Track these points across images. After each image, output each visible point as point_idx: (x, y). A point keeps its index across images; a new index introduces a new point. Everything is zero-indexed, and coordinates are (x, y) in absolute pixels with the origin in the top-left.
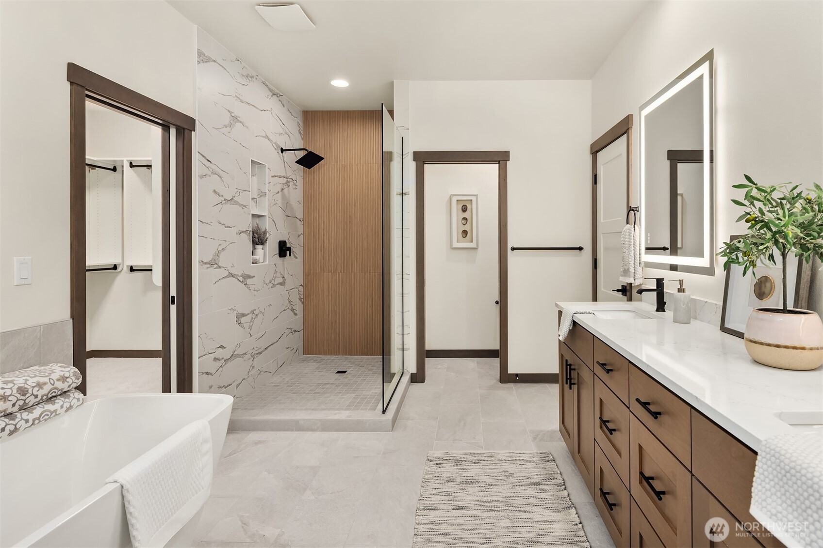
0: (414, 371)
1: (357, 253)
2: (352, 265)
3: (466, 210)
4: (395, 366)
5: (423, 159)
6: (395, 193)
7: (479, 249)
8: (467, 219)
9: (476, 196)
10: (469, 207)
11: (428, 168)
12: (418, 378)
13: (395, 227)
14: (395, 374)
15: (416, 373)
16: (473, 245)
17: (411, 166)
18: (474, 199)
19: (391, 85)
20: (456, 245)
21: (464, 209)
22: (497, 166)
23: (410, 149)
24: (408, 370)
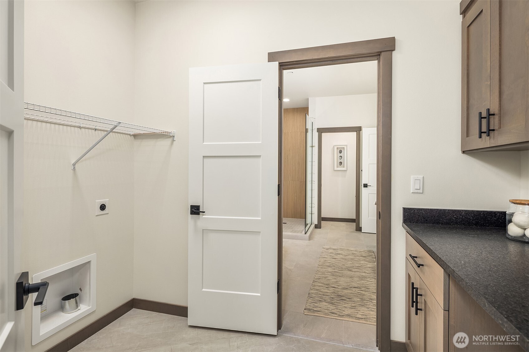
0: (317, 223)
1: (290, 172)
2: (288, 178)
3: (341, 153)
4: (309, 221)
5: (321, 131)
6: (309, 146)
7: (348, 171)
8: (342, 157)
9: (346, 146)
10: (343, 151)
11: (324, 135)
12: (318, 226)
13: (309, 161)
14: (308, 224)
15: (317, 225)
16: (344, 169)
17: (316, 134)
18: (345, 147)
19: (308, 99)
20: (336, 169)
21: (341, 152)
22: (356, 132)
23: (316, 127)
24: (314, 222)
